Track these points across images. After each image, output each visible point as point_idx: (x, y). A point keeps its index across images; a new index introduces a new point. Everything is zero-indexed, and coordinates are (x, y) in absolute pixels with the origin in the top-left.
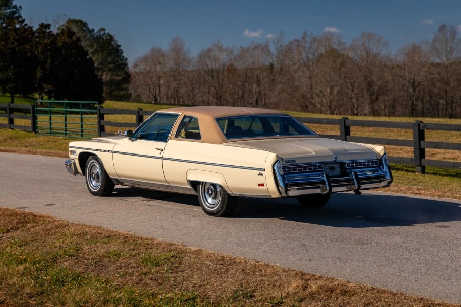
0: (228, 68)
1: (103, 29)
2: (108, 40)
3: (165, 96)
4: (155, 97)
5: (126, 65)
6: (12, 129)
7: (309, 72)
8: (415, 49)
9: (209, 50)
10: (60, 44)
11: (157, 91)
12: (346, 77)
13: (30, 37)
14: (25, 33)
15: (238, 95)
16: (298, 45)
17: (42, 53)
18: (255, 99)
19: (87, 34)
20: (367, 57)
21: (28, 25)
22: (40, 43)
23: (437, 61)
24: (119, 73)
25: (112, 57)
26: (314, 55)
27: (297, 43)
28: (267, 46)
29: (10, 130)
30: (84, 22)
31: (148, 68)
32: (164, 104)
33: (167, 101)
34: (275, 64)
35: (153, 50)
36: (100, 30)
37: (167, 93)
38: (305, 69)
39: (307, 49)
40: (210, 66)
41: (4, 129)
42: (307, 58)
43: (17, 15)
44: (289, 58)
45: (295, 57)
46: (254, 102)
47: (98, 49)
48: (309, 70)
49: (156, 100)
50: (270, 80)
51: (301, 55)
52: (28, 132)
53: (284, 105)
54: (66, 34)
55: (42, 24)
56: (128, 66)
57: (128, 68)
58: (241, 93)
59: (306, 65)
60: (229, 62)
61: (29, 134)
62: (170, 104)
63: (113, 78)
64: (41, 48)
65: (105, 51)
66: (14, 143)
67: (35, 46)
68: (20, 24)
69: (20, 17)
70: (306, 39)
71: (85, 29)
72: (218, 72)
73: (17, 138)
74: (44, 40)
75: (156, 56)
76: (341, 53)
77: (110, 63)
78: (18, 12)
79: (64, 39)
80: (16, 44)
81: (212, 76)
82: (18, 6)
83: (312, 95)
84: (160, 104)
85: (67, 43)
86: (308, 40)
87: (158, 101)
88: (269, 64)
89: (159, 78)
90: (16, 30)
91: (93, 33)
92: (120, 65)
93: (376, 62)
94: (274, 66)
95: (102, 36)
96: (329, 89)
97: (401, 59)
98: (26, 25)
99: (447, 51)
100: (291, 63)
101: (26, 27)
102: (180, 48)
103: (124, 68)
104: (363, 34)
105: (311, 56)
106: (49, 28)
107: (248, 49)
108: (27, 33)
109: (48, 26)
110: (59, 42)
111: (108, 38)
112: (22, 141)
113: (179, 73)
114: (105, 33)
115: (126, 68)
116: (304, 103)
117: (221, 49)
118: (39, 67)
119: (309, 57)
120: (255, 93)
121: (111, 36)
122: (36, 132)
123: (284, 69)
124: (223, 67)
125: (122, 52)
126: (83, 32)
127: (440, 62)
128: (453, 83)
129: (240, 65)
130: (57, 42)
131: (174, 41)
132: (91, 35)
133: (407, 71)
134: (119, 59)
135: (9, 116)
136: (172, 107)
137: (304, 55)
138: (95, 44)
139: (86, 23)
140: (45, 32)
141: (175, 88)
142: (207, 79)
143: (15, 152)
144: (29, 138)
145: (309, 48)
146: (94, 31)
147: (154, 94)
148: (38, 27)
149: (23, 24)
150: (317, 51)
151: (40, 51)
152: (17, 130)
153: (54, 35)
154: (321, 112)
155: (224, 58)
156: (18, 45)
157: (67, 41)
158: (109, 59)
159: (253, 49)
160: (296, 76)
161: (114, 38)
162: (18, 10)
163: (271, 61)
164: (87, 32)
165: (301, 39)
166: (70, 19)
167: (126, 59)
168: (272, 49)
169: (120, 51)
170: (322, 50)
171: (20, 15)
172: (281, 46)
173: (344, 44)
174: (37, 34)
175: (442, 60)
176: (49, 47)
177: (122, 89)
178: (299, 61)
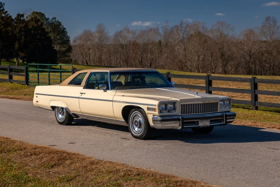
0: (133, 44)
1: (55, 18)
2: (58, 25)
3: (93, 61)
4: (86, 62)
5: (69, 41)
6: (11, 83)
7: (184, 46)
8: (251, 32)
9: (121, 32)
10: (31, 27)
11: (88, 58)
12: (207, 49)
13: (11, 22)
14: (8, 20)
15: (139, 60)
16: (177, 29)
17: (19, 33)
18: (150, 63)
19: (45, 21)
20: (221, 37)
21: (10, 15)
22: (17, 26)
23: (264, 39)
24: (65, 46)
25: (60, 36)
26: (188, 36)
27: (176, 27)
28: (158, 29)
29: (10, 83)
30: (43, 13)
31: (82, 43)
32: (92, 66)
33: (94, 64)
34: (162, 41)
35: (85, 31)
36: (53, 18)
37: (94, 58)
38: (182, 44)
39: (183, 32)
40: (121, 42)
41: (5, 83)
42: (183, 37)
43: (2, 9)
44: (172, 37)
45: (176, 36)
46: (149, 64)
47: (52, 30)
48: (184, 45)
49: (87, 63)
50: (160, 51)
51: (179, 35)
52: (23, 85)
53: (168, 67)
54: (34, 20)
55: (19, 14)
56: (71, 41)
57: (70, 43)
58: (140, 59)
59: (182, 42)
60: (133, 40)
61: (24, 86)
62: (96, 66)
63: (60, 49)
64: (18, 29)
65: (56, 32)
66: (15, 92)
67: (14, 28)
68: (4, 14)
69: (3, 10)
70: (183, 25)
71: (43, 18)
72: (126, 46)
73: (16, 89)
74: (20, 24)
75: (87, 35)
76: (204, 34)
77: (59, 39)
78: (2, 7)
79: (33, 23)
80: (2, 27)
81: (123, 48)
82: (3, 3)
83: (186, 61)
84: (90, 66)
85: (34, 26)
86: (184, 25)
87: (89, 64)
88: (159, 41)
89: (89, 49)
90: (2, 18)
91: (48, 21)
92: (65, 41)
93: (226, 40)
94: (161, 42)
95: (54, 22)
96: (197, 57)
97: (242, 38)
98: (8, 15)
99: (270, 33)
100: (173, 40)
101: (8, 16)
102: (103, 31)
103: (68, 43)
104: (218, 22)
105: (185, 36)
106: (23, 17)
107: (146, 31)
108: (9, 20)
109: (23, 15)
110: (29, 26)
111: (58, 24)
112: (20, 91)
113: (102, 47)
114: (56, 21)
115: (69, 43)
116: (181, 65)
117: (128, 31)
118: (17, 42)
119: (184, 36)
120: (150, 59)
121: (60, 22)
122: (28, 85)
123: (168, 44)
124: (129, 42)
125: (67, 33)
126: (42, 20)
127: (266, 40)
128: (275, 54)
129: (140, 41)
130: (28, 26)
131: (99, 26)
132: (47, 22)
133: (246, 46)
134: (64, 37)
135: (10, 73)
136: (97, 67)
137: (181, 35)
138: (50, 27)
139: (44, 14)
140: (21, 19)
141: (99, 55)
142: (119, 50)
143: (21, 99)
144: (24, 88)
145: (184, 31)
146: (49, 19)
147: (86, 59)
148: (16, 16)
149: (6, 14)
150: (189, 33)
151: (17, 31)
152: (15, 83)
153: (26, 21)
154: (191, 71)
155: (130, 37)
156: (4, 28)
157: (35, 25)
158: (58, 37)
159: (148, 31)
160: (176, 48)
161: (62, 24)
162: (2, 5)
163: (160, 39)
164: (45, 20)
165: (179, 25)
166: (34, 11)
167: (69, 37)
168: (161, 31)
169: (65, 32)
170: (192, 32)
171: (4, 8)
172: (166, 29)
173: (206, 28)
174: (15, 21)
175: (267, 39)
176: (23, 29)
177: (66, 56)
178: (178, 39)
